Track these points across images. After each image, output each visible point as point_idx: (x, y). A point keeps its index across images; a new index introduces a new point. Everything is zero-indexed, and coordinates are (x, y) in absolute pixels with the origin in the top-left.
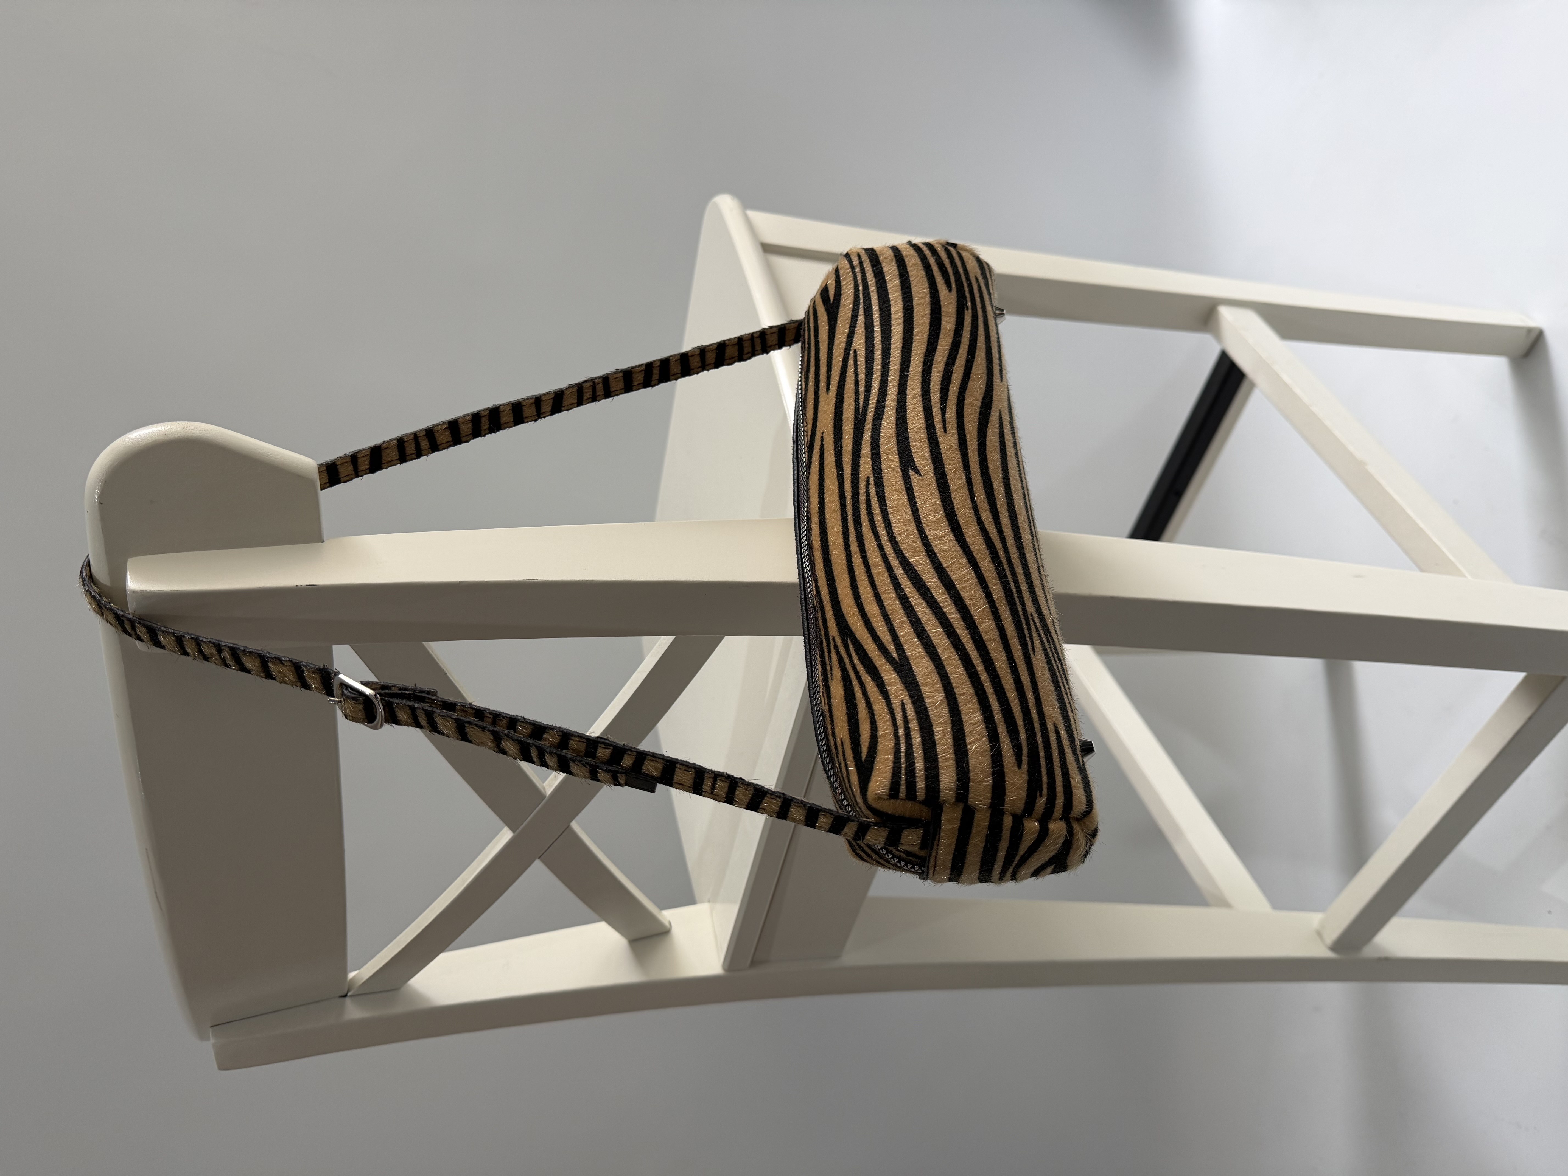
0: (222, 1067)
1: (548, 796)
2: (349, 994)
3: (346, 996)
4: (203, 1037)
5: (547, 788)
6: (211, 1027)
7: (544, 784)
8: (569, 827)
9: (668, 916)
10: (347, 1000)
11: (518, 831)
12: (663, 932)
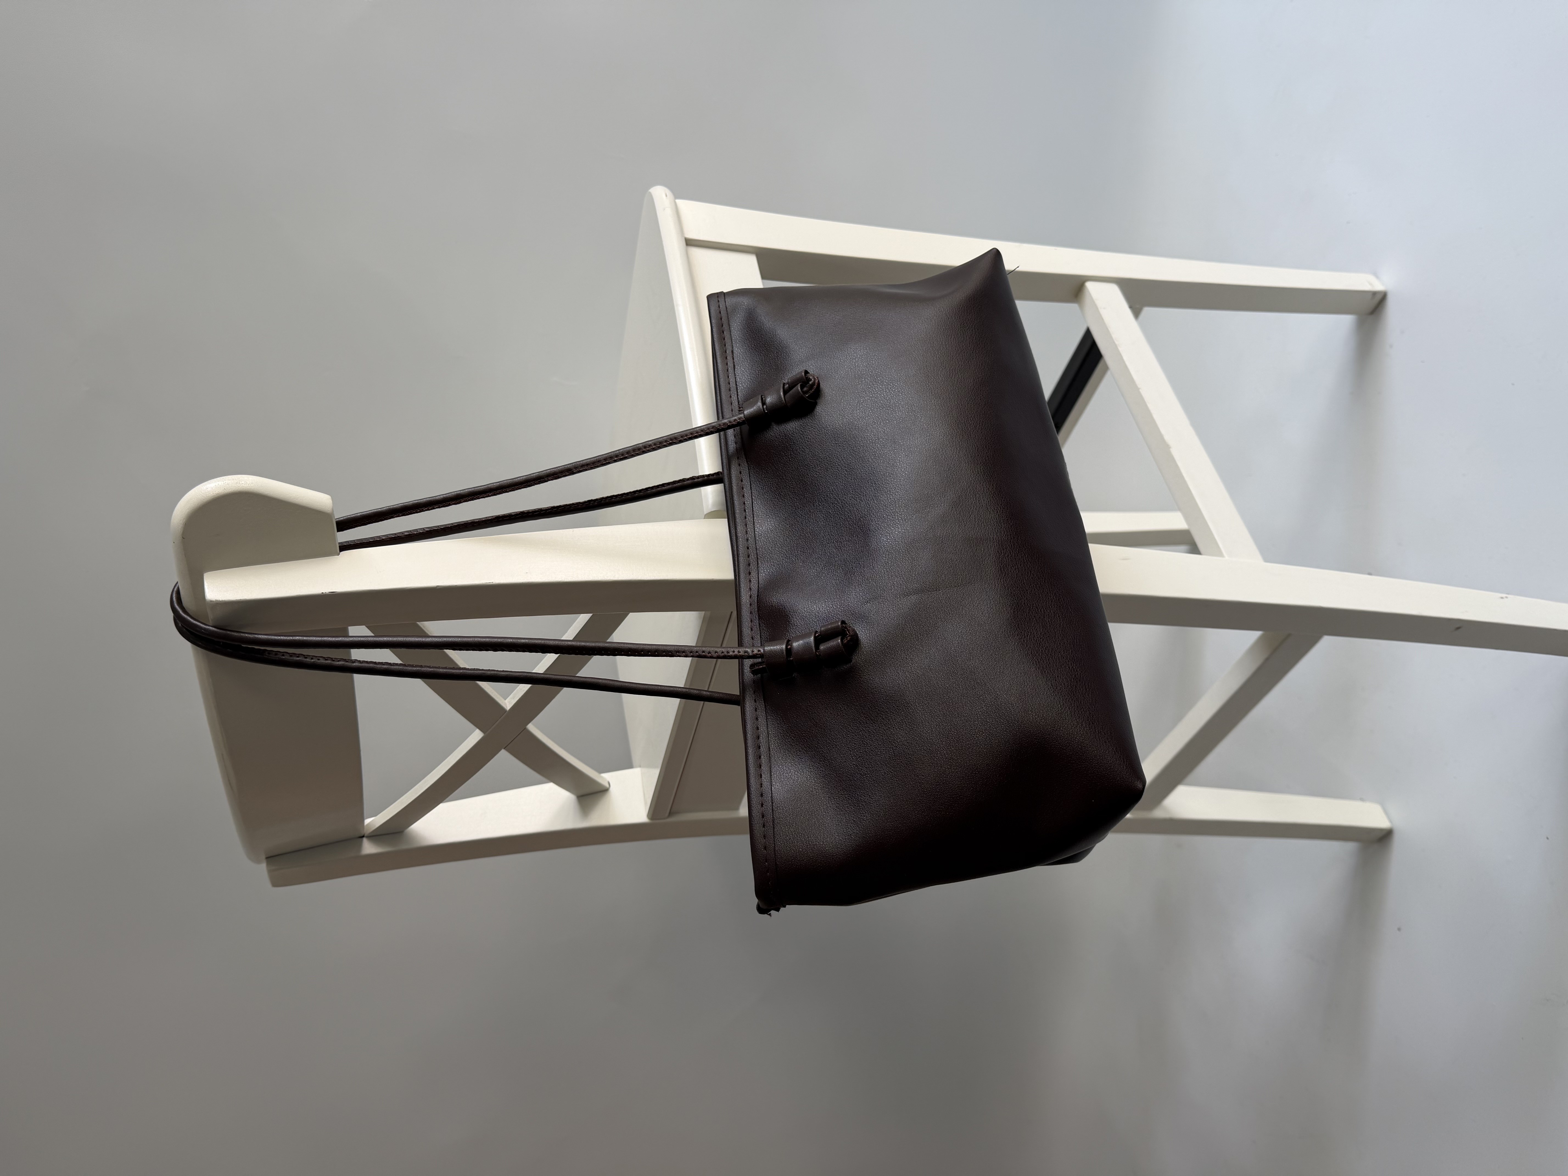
0: (276, 883)
1: (509, 710)
2: (365, 835)
3: (363, 837)
4: (258, 862)
5: (508, 704)
6: (267, 858)
7: (506, 701)
8: (525, 728)
9: (607, 778)
10: (365, 840)
11: (487, 733)
12: (602, 791)
